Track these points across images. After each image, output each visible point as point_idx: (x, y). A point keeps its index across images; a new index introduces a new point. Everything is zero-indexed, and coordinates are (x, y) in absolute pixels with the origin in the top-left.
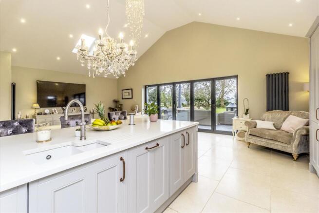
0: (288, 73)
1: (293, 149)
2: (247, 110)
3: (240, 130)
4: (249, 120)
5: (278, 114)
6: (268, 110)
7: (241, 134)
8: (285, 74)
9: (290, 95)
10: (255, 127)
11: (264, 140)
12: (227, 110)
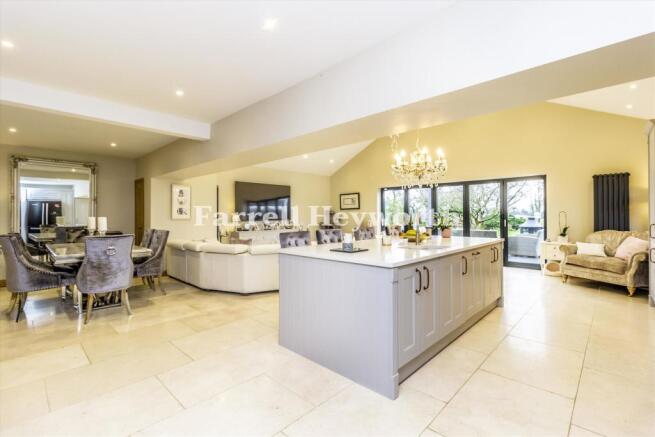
0: (628, 174)
1: (627, 280)
2: (565, 230)
3: (551, 258)
4: (566, 244)
5: (610, 235)
6: (597, 229)
7: (553, 267)
8: (623, 175)
9: (631, 207)
10: (576, 253)
11: (588, 270)
12: (522, 232)
